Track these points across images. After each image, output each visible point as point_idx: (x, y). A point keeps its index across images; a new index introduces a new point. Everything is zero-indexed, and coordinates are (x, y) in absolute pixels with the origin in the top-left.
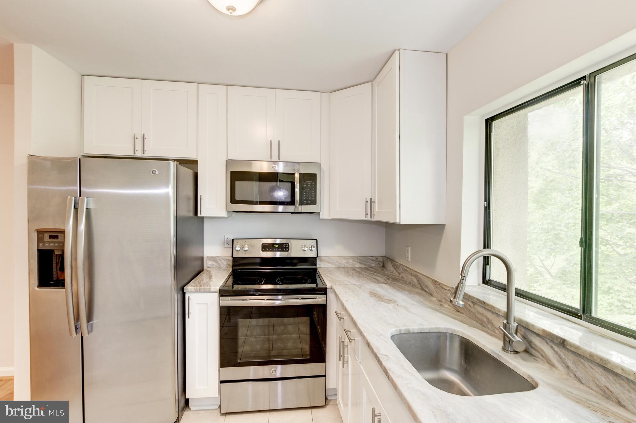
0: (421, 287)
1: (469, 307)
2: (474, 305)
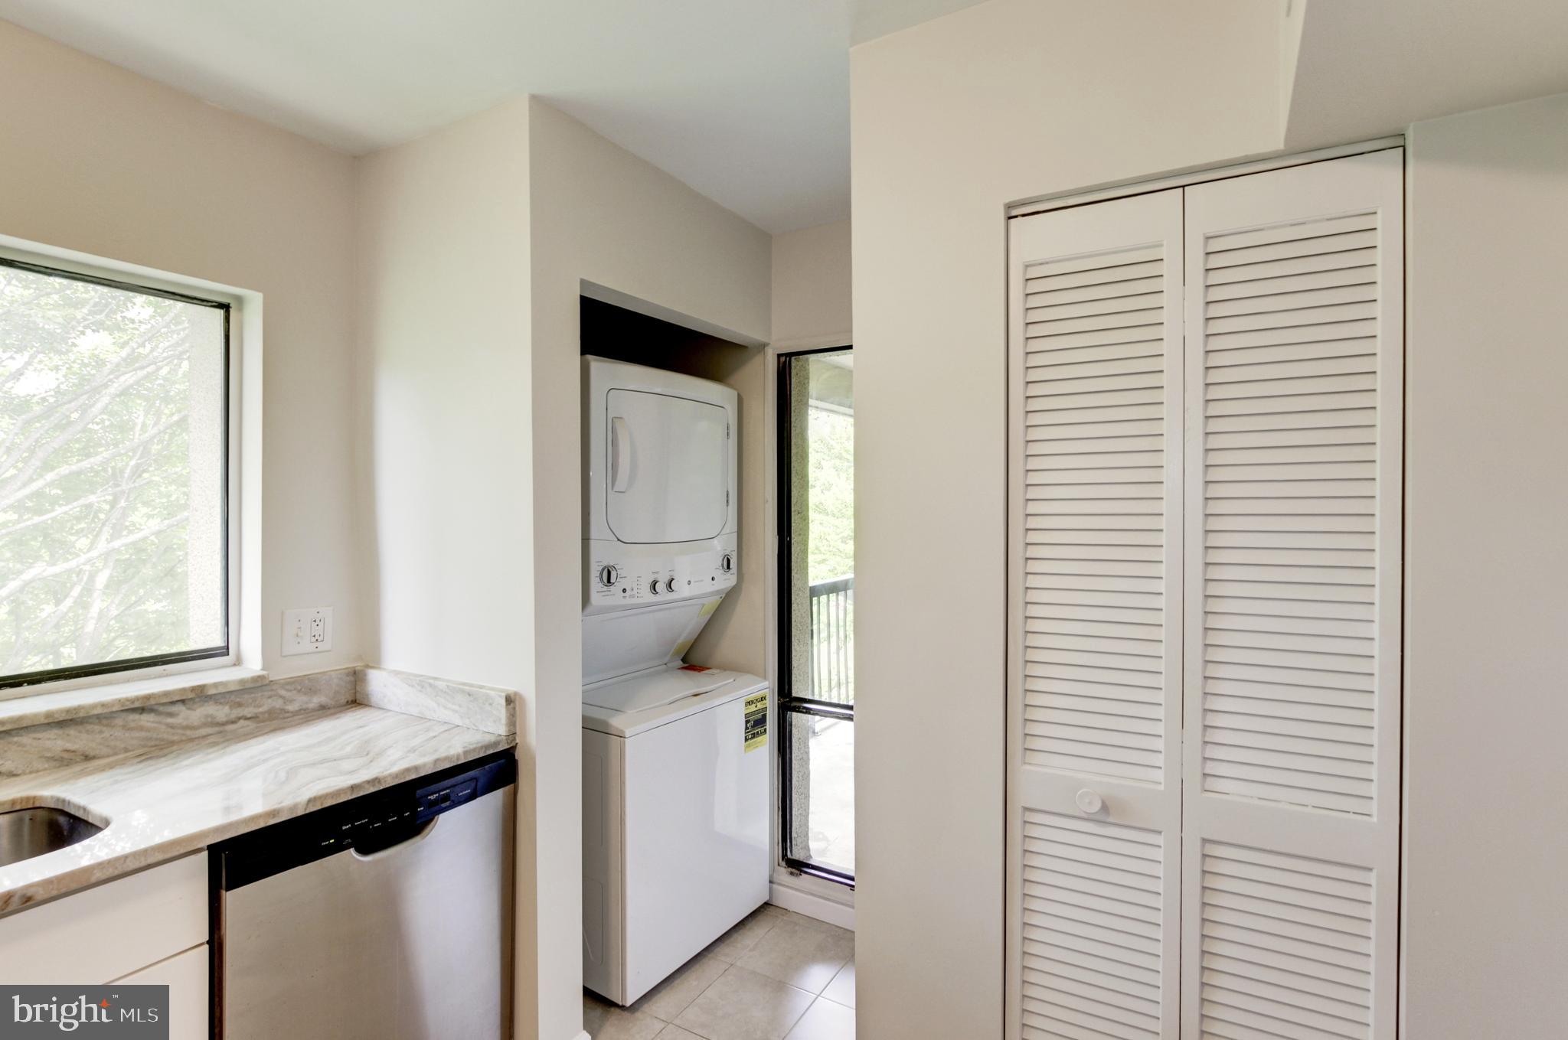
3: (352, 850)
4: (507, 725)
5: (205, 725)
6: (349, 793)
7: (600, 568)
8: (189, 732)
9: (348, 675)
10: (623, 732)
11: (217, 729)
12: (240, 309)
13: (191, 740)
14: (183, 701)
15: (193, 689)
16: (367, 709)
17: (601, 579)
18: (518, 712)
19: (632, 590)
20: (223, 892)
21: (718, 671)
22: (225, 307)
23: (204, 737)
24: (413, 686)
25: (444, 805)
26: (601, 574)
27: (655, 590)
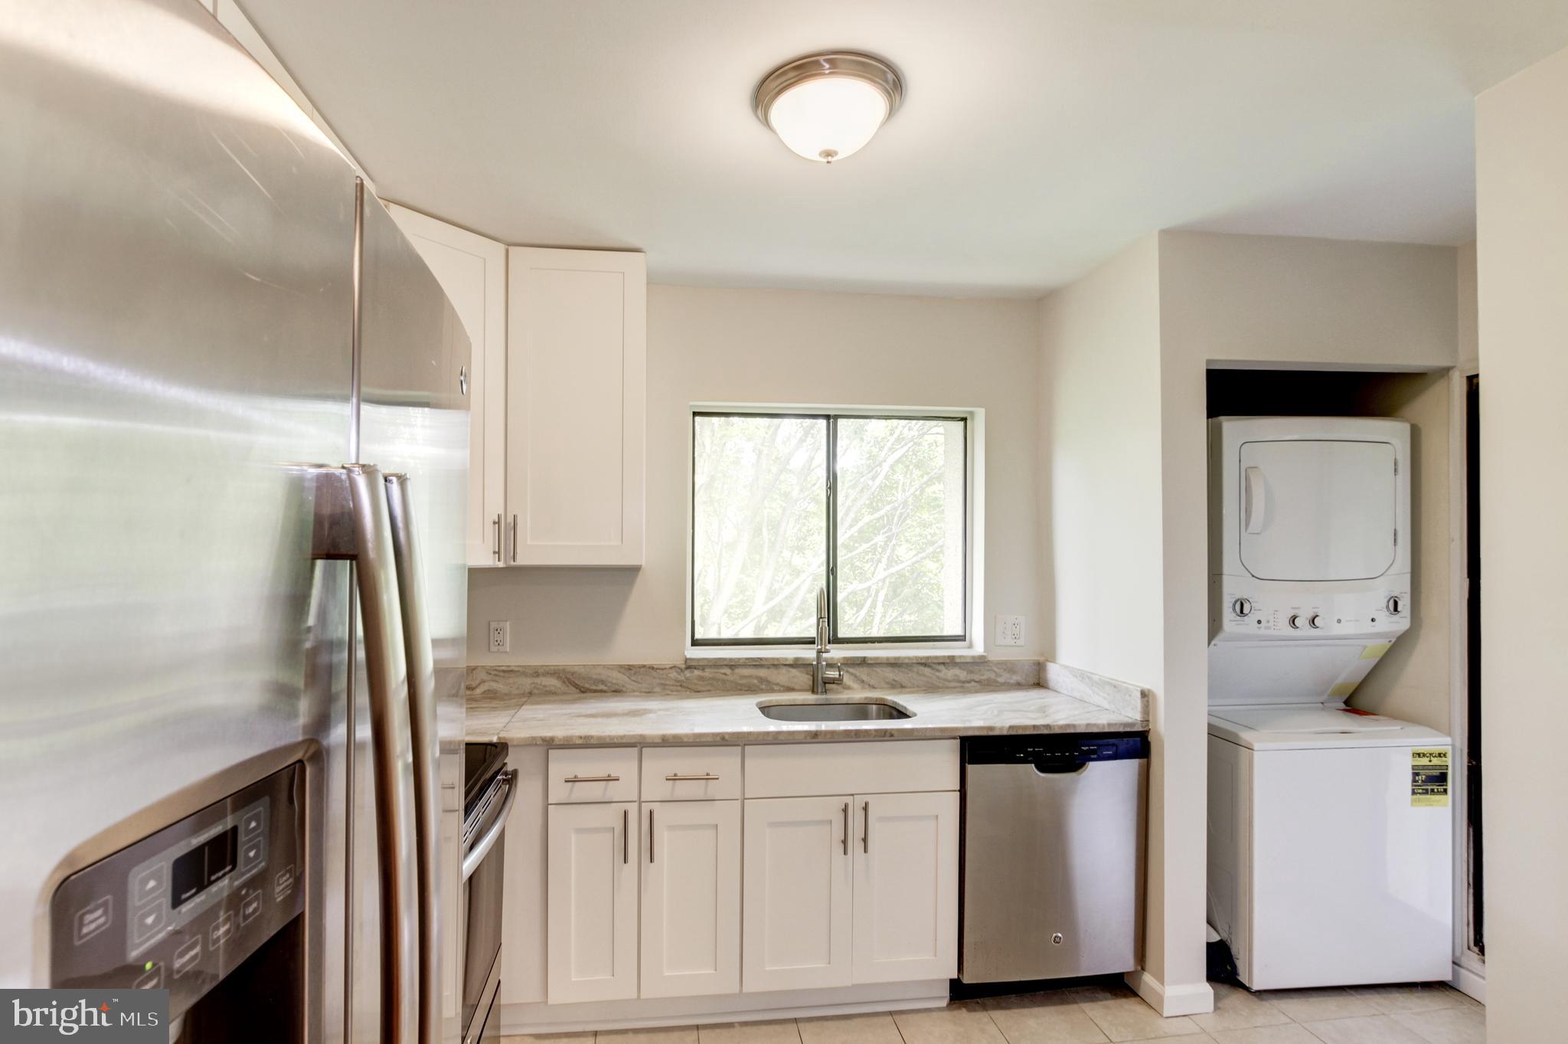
0: (576, 686)
1: (724, 676)
2: (732, 670)
3: (1033, 765)
4: (1141, 712)
5: (954, 681)
6: (1032, 730)
7: (1234, 600)
8: (947, 683)
9: (1034, 664)
10: (1252, 745)
11: (961, 684)
12: (973, 419)
13: (947, 688)
14: (944, 663)
15: (949, 657)
16: (1046, 690)
17: (1234, 609)
18: (1150, 703)
19: (1268, 622)
20: (967, 764)
21: (1385, 718)
22: (964, 419)
23: (955, 688)
24: (1077, 677)
25: (1092, 756)
26: (1234, 605)
27: (1294, 623)
